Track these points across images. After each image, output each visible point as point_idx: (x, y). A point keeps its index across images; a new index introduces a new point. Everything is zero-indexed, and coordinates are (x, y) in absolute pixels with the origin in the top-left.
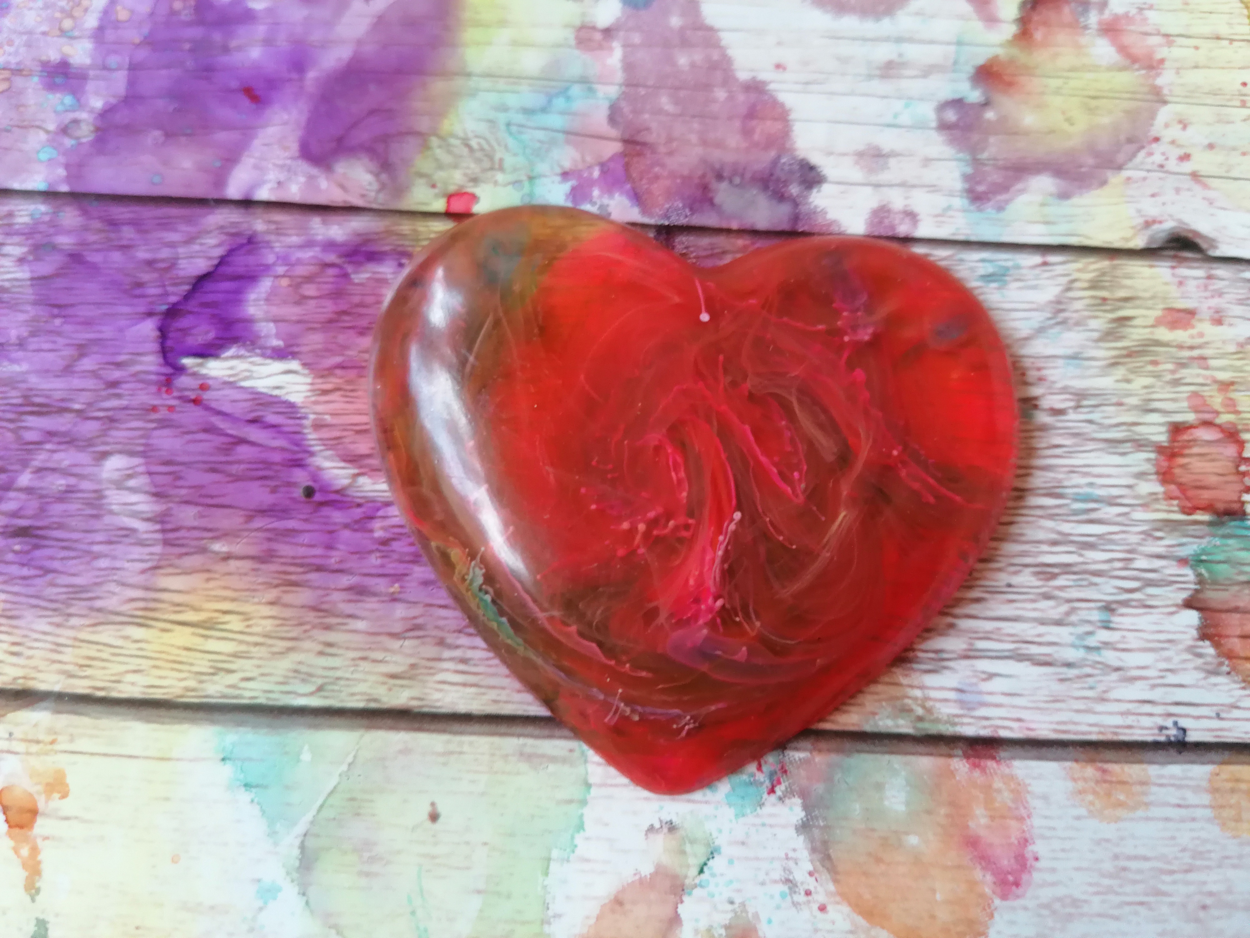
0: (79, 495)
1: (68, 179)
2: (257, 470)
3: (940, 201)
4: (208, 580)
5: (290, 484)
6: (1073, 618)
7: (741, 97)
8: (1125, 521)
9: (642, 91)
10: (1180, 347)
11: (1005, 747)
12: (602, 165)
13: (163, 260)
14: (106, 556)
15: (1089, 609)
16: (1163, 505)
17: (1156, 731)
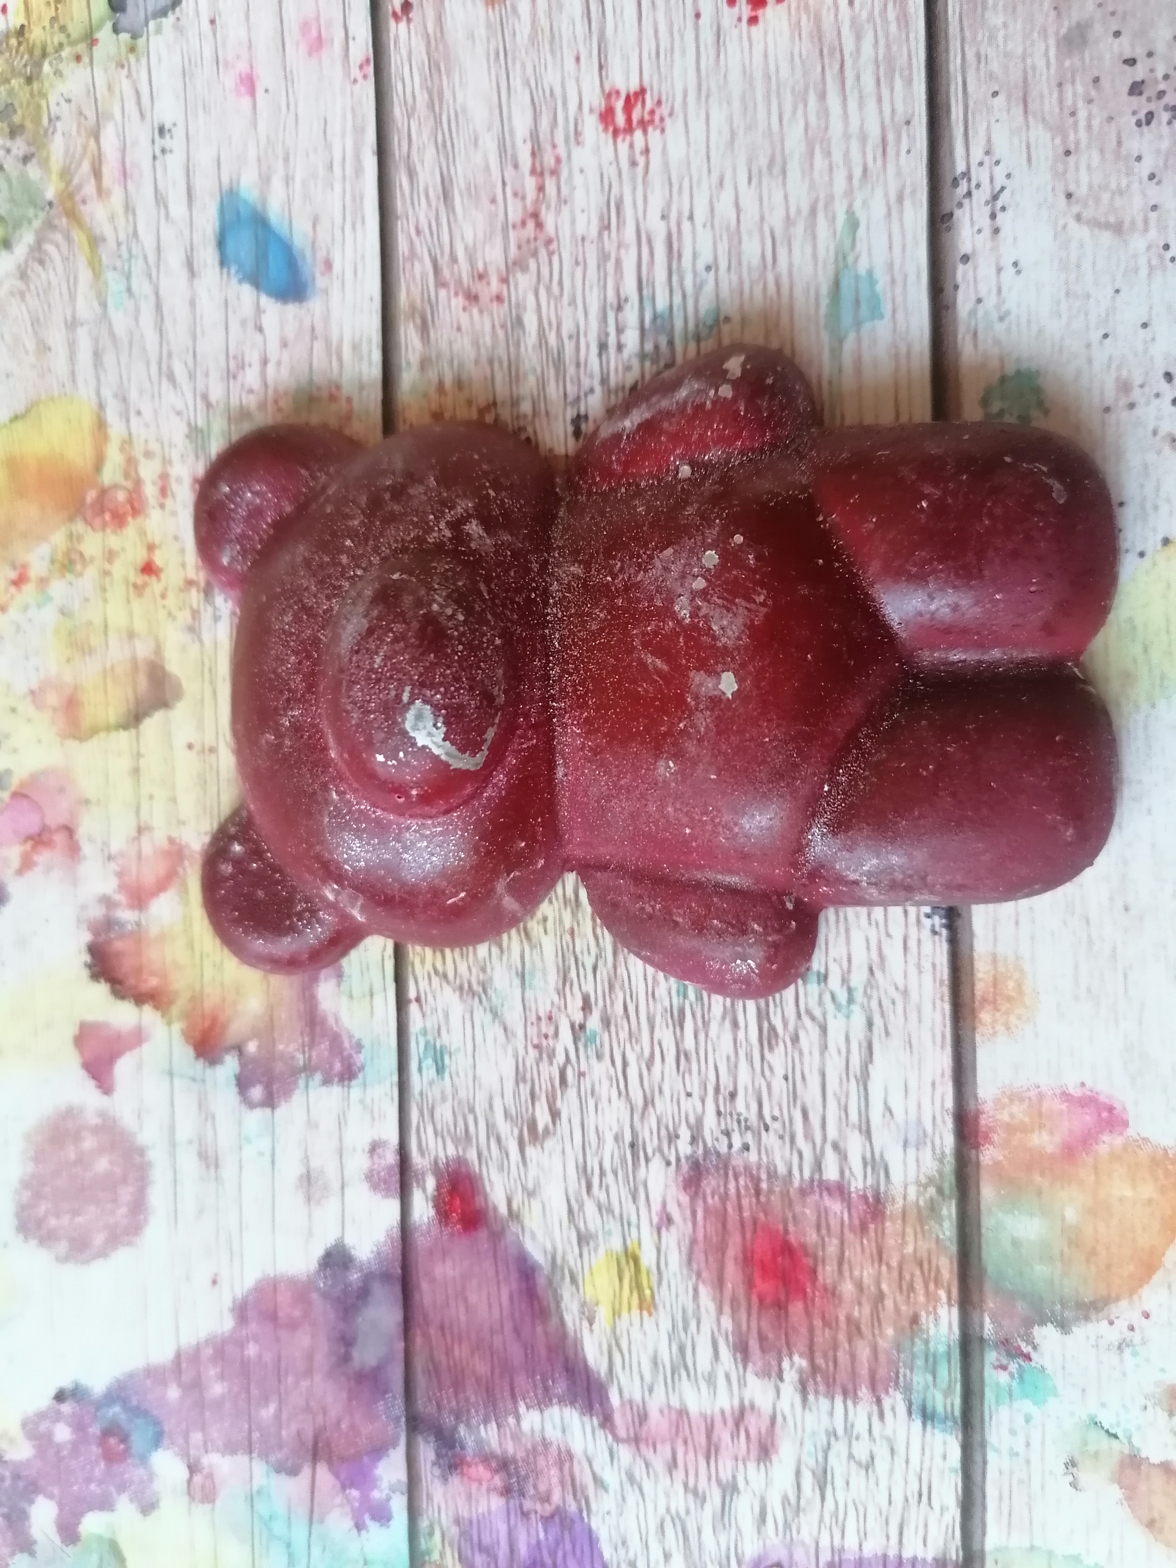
3: (355, 1113)
6: (818, 1013)
7: (253, 1327)
9: (256, 1436)
11: (965, 1103)
12: (344, 1486)
15: (806, 994)
17: (937, 937)
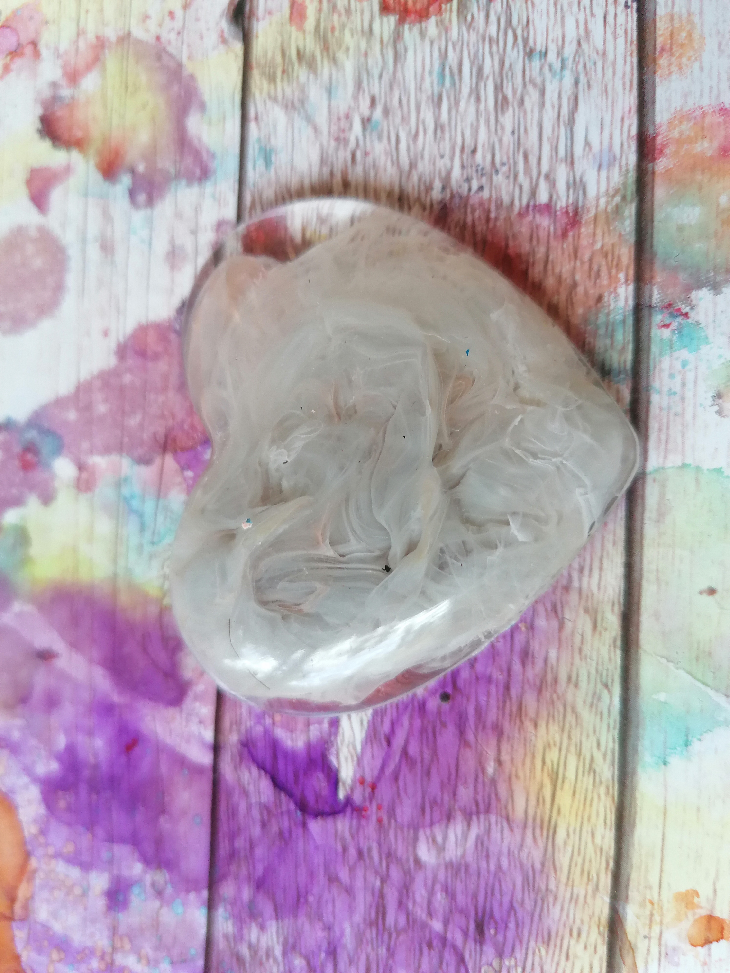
0: (449, 880)
1: (198, 890)
2: (427, 738)
3: (208, 205)
4: (517, 777)
5: (439, 713)
6: (539, 81)
7: (130, 362)
8: (460, 44)
9: (126, 440)
10: (320, 10)
11: (645, 129)
12: (183, 469)
13: (261, 814)
14: (499, 860)
15: (531, 70)
16: (446, 16)
17: (629, 10)
